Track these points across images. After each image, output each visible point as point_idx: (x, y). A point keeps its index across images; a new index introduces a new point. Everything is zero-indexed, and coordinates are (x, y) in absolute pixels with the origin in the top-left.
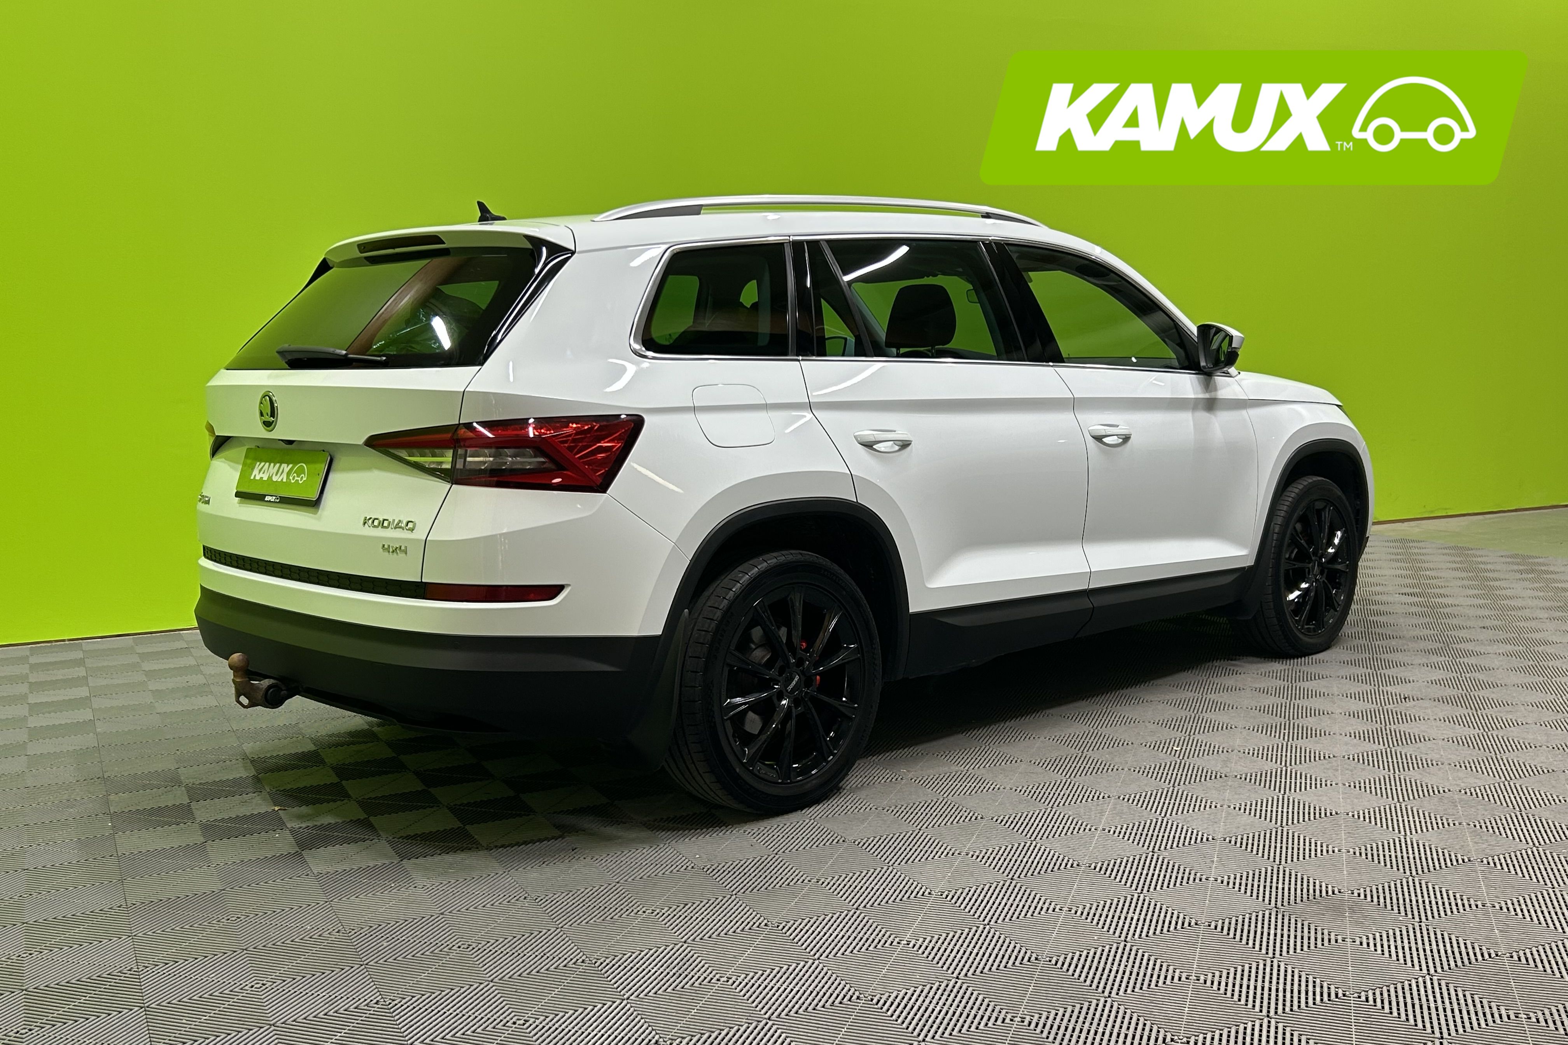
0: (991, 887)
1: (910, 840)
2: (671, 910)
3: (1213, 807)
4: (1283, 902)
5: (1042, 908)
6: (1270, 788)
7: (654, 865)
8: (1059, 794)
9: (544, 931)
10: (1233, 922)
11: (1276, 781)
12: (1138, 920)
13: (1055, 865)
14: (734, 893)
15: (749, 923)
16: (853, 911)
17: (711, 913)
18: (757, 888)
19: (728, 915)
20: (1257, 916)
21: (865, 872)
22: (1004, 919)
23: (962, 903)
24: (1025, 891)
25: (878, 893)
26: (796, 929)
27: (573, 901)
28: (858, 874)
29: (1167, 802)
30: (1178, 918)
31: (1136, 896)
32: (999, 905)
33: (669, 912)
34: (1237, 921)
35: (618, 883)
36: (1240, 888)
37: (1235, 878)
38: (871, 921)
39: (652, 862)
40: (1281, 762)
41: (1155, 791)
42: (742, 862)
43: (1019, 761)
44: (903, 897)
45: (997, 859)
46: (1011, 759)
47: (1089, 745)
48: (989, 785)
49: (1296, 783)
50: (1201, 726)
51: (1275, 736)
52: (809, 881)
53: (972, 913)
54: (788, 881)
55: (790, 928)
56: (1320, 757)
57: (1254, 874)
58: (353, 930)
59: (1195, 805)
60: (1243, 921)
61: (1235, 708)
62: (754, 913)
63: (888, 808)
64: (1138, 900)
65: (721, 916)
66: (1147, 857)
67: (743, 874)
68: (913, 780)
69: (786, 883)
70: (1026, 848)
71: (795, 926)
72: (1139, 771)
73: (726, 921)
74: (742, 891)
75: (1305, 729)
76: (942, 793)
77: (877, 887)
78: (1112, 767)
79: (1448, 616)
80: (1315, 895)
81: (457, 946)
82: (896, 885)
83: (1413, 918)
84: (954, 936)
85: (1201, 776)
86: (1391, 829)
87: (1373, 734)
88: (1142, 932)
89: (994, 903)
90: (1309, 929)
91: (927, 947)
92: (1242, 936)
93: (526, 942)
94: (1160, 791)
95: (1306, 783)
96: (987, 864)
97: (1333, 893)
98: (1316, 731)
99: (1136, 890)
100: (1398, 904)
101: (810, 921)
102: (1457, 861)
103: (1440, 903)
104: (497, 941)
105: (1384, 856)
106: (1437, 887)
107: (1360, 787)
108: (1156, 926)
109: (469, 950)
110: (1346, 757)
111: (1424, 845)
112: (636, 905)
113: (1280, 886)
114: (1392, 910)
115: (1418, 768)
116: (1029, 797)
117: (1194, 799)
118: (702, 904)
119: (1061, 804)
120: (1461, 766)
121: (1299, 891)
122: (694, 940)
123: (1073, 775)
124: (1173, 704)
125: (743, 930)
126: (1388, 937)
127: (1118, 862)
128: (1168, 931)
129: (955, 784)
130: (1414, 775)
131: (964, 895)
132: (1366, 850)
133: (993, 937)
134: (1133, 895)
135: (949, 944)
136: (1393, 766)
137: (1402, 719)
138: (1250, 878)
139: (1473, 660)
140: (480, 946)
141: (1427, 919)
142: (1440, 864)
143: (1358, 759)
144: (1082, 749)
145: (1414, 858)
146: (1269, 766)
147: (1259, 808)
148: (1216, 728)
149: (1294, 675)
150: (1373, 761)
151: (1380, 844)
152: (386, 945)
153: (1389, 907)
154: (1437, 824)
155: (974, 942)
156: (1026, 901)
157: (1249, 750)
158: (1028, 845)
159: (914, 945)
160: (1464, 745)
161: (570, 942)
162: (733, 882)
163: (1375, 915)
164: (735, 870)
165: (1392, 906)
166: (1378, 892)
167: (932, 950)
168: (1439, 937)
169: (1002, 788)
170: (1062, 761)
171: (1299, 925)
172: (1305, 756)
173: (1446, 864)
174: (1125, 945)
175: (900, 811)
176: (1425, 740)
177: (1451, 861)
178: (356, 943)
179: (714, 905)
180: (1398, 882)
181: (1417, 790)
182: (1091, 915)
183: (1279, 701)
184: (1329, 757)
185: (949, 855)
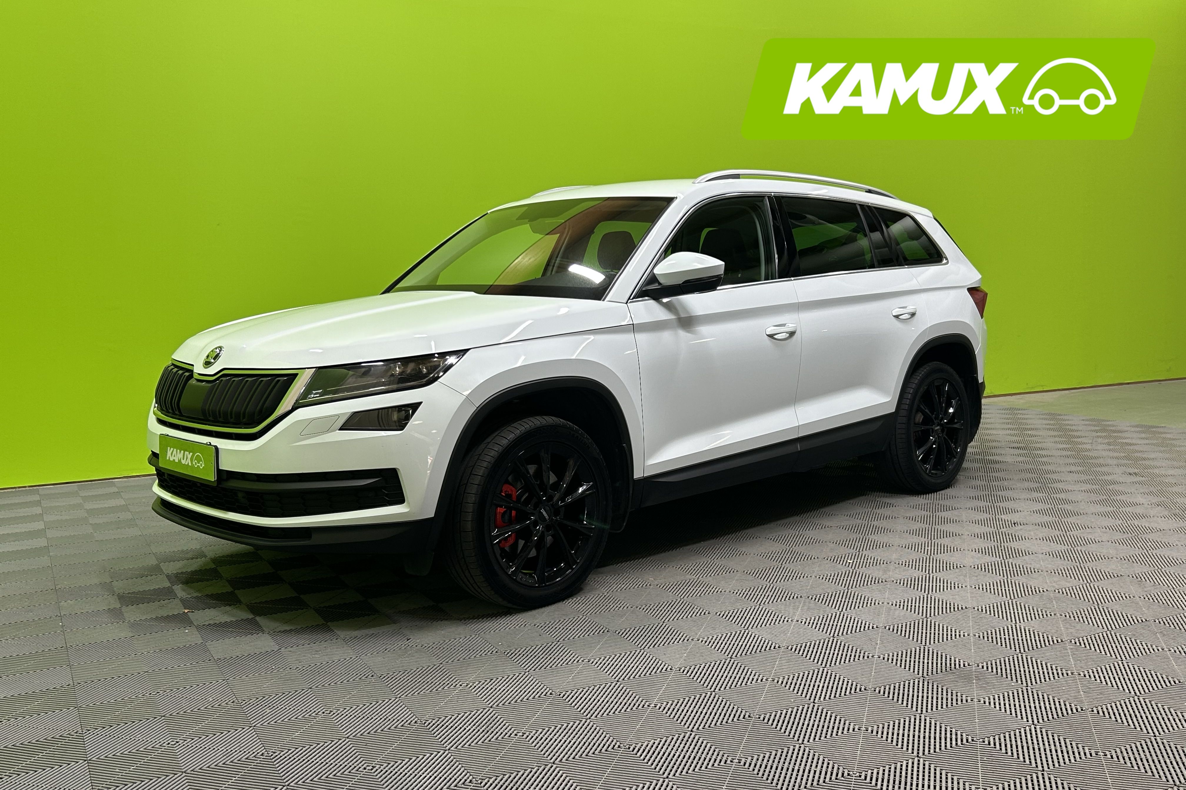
0: (715, 664)
1: (656, 630)
2: (481, 683)
3: (877, 604)
4: (928, 673)
5: (753, 679)
6: (917, 590)
7: (468, 650)
8: (765, 595)
9: (387, 700)
10: (892, 688)
11: (922, 585)
12: (823, 687)
13: (762, 647)
14: (527, 670)
15: (538, 692)
16: (615, 683)
17: (511, 685)
18: (544, 667)
19: (523, 687)
20: (909, 683)
21: (624, 654)
22: (725, 688)
23: (694, 676)
24: (741, 666)
25: (633, 670)
26: (573, 697)
27: (408, 678)
28: (618, 655)
29: (843, 600)
30: (852, 685)
31: (821, 669)
32: (722, 677)
33: (479, 685)
34: (895, 687)
35: (441, 664)
36: (897, 663)
37: (893, 656)
38: (628, 690)
39: (467, 648)
40: (926, 570)
41: (835, 592)
42: (533, 648)
43: (735, 571)
44: (652, 672)
45: (720, 643)
46: (730, 570)
47: (786, 559)
48: (714, 589)
49: (936, 586)
50: (867, 545)
51: (921, 552)
52: (583, 661)
53: (702, 683)
54: (567, 661)
55: (568, 696)
56: (953, 567)
57: (907, 653)
58: (244, 701)
59: (863, 603)
60: (899, 687)
61: (892, 531)
62: (542, 685)
63: (640, 606)
64: (823, 672)
65: (518, 687)
66: (829, 641)
67: (533, 656)
68: (658, 586)
69: (565, 663)
70: (741, 635)
71: (572, 694)
72: (823, 578)
73: (521, 691)
74: (533, 669)
75: (942, 546)
76: (680, 595)
77: (632, 665)
78: (803, 575)
79: (1045, 464)
80: (951, 668)
81: (322, 712)
82: (646, 664)
83: (1022, 684)
84: (689, 701)
85: (868, 581)
86: (1005, 619)
87: (992, 550)
88: (826, 696)
89: (718, 675)
90: (947, 692)
91: (669, 709)
92: (898, 698)
93: (373, 708)
94: (838, 592)
95: (944, 586)
96: (713, 647)
97: (964, 666)
98: (950, 548)
99: (821, 665)
100: (1011, 673)
101: (583, 691)
102: (1053, 641)
103: (1041, 673)
104: (352, 708)
105: (1001, 638)
106: (1039, 661)
107: (983, 588)
108: (836, 691)
109: (330, 715)
110: (973, 567)
111: (1029, 630)
112: (455, 680)
113: (926, 661)
114: (1007, 678)
115: (1025, 574)
116: (743, 597)
117: (863, 598)
118: (504, 679)
119: (766, 602)
120: (1055, 573)
121: (939, 665)
122: (497, 706)
123: (775, 581)
124: (847, 529)
125: (534, 698)
126: (1004, 698)
127: (808, 644)
128: (845, 695)
129: (689, 588)
130: (1021, 579)
131: (696, 670)
132: (988, 634)
133: (718, 701)
134: (819, 669)
135: (685, 706)
136: (1007, 573)
137: (1013, 538)
138: (904, 656)
139: (1063, 496)
140: (339, 712)
141: (1032, 685)
142: (1041, 644)
143: (981, 568)
144: (781, 561)
145: (1022, 640)
146: (916, 574)
147: (910, 604)
148: (878, 546)
149: (934, 507)
150: (992, 569)
151: (998, 630)
152: (269, 711)
153: (1004, 676)
154: (1039, 615)
155: (703, 704)
156: (742, 674)
157: (902, 562)
158: (742, 633)
159: (660, 708)
160: (1057, 557)
161: (406, 708)
162: (526, 663)
163: (994, 681)
164: (528, 654)
165: (1007, 675)
166: (996, 665)
167: (673, 711)
168: (1041, 697)
169: (723, 591)
170: (767, 571)
171: (940, 690)
172: (943, 566)
173: (1045, 644)
174: (814, 706)
175: (649, 609)
176: (1029, 554)
177: (1049, 641)
178: (246, 710)
179: (512, 679)
180: (1011, 658)
181: (1024, 591)
182: (789, 683)
183: (923, 526)
184: (960, 567)
185: (685, 641)
